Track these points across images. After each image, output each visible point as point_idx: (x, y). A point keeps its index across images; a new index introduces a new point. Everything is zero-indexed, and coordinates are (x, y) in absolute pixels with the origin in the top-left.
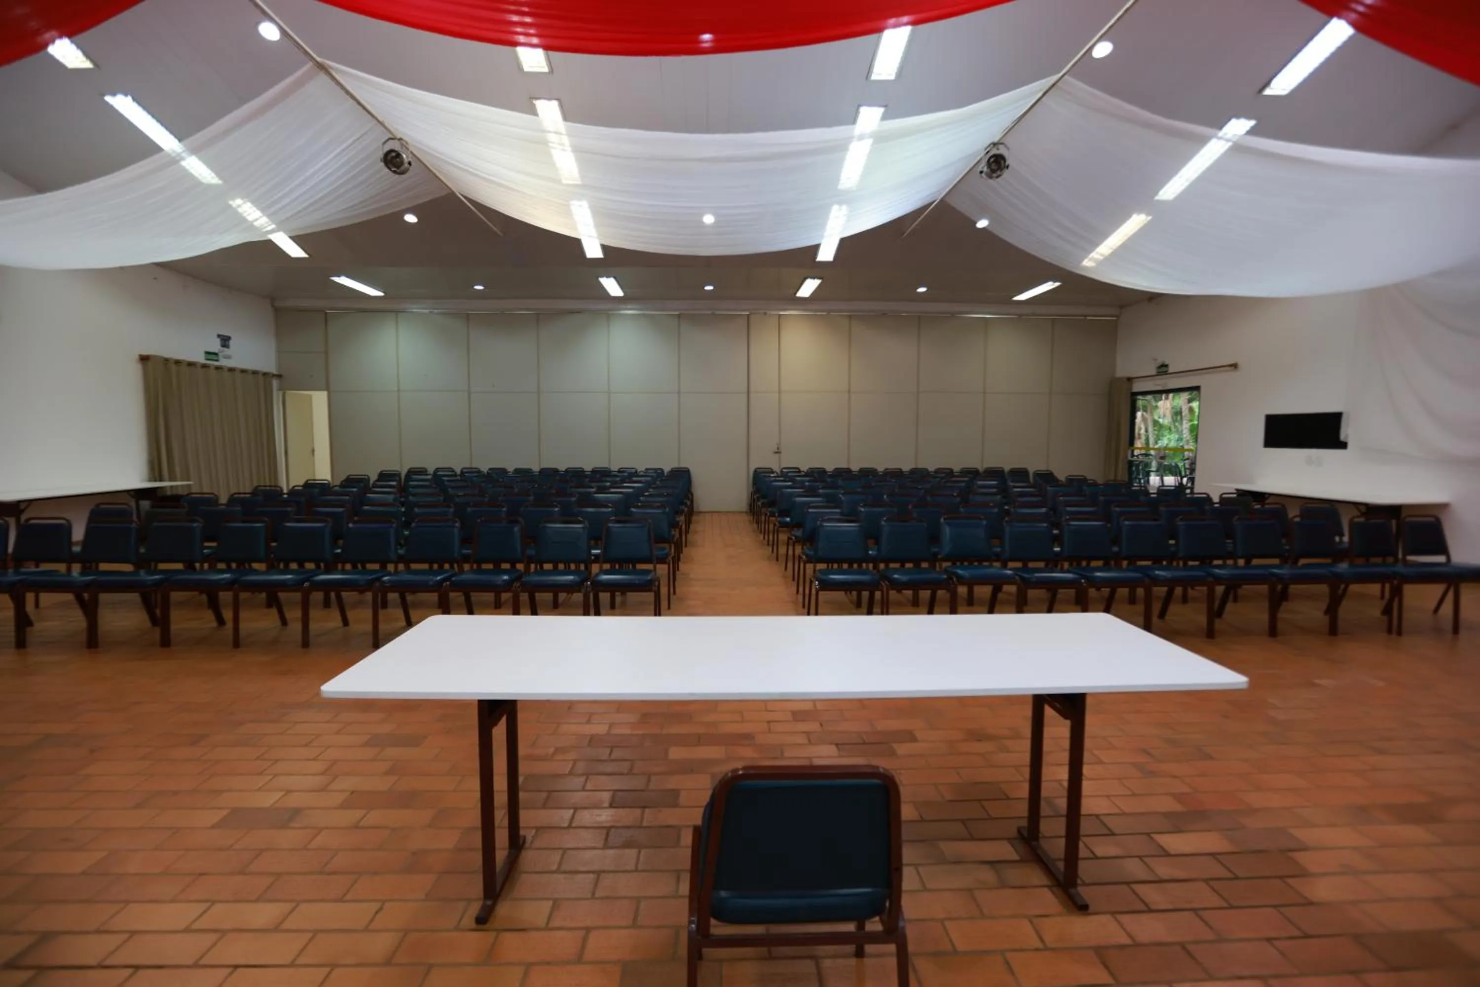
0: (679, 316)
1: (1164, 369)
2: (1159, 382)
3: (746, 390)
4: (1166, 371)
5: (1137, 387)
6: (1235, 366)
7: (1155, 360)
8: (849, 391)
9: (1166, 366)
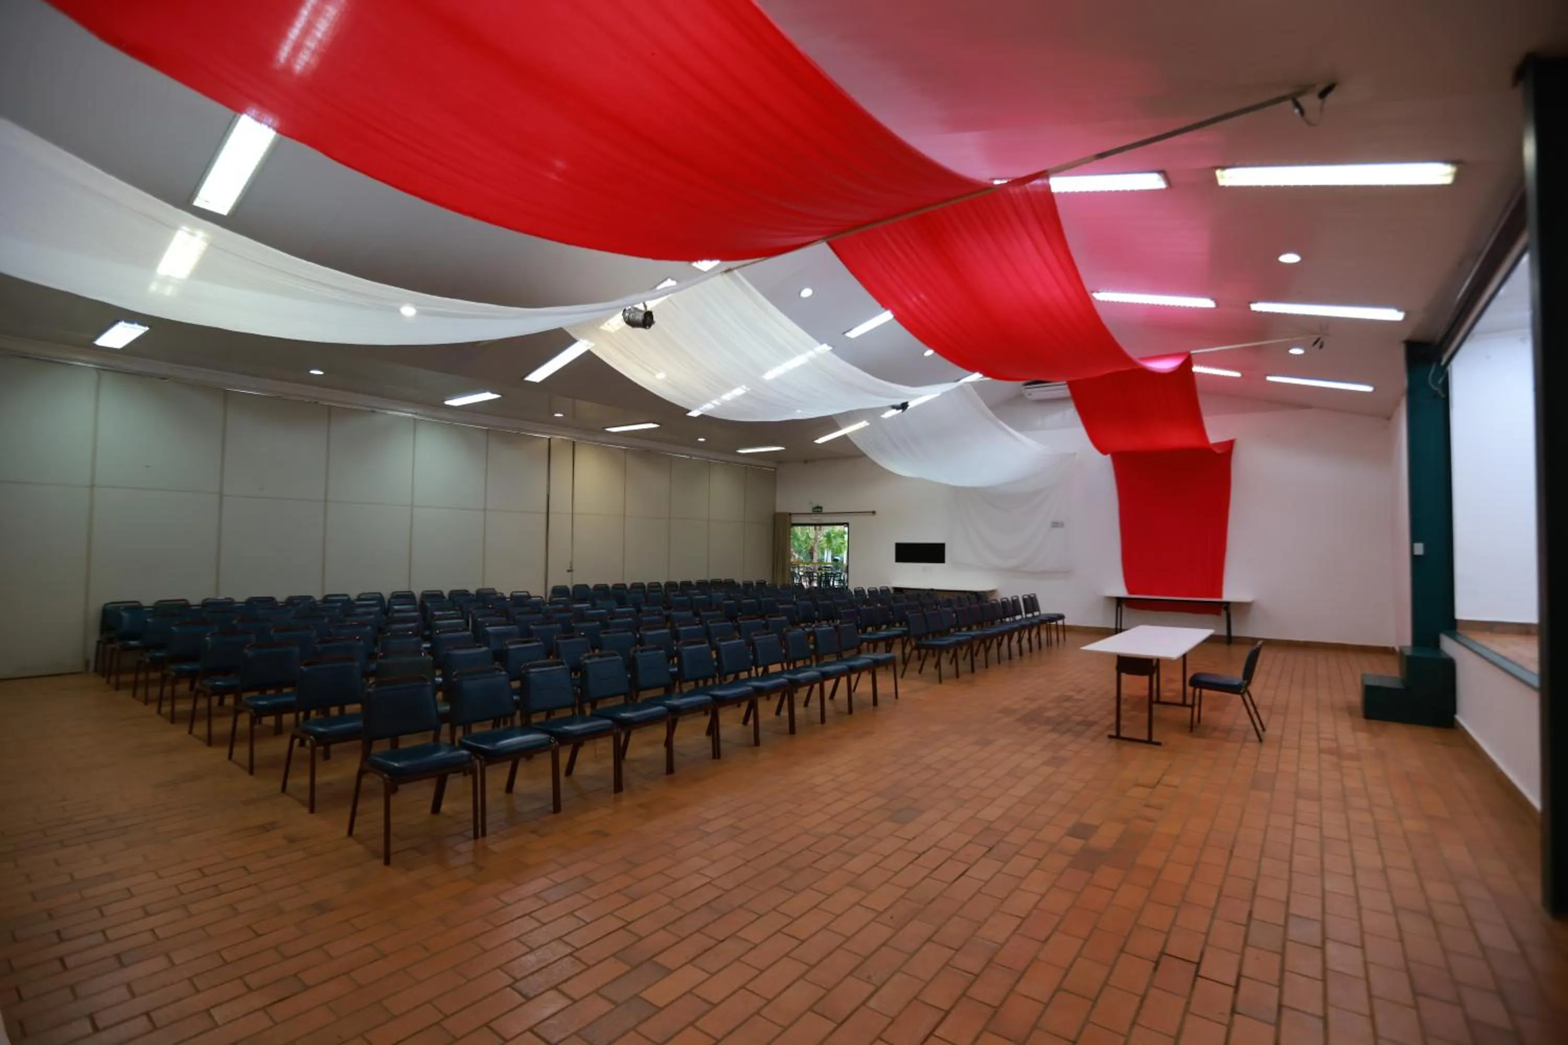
0: (488, 430)
1: (819, 510)
2: (813, 518)
3: (545, 510)
4: (821, 511)
5: (795, 520)
6: (874, 512)
7: (811, 503)
8: (624, 515)
9: (821, 508)
